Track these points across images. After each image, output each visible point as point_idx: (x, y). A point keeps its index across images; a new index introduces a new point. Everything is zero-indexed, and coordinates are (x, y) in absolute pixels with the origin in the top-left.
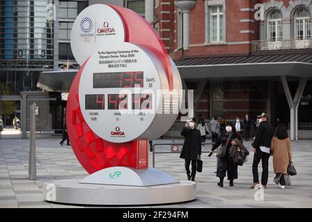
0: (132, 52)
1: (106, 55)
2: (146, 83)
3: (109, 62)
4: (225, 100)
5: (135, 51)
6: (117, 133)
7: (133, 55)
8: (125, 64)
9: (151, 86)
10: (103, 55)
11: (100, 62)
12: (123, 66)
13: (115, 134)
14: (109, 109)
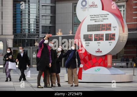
0: (106, 15)
1: (94, 16)
2: (112, 29)
3: (95, 20)
4: (125, 50)
5: (108, 14)
6: (99, 51)
7: (107, 16)
8: (102, 20)
9: (115, 30)
10: (92, 17)
11: (91, 20)
12: (102, 21)
13: (97, 52)
14: (95, 41)
